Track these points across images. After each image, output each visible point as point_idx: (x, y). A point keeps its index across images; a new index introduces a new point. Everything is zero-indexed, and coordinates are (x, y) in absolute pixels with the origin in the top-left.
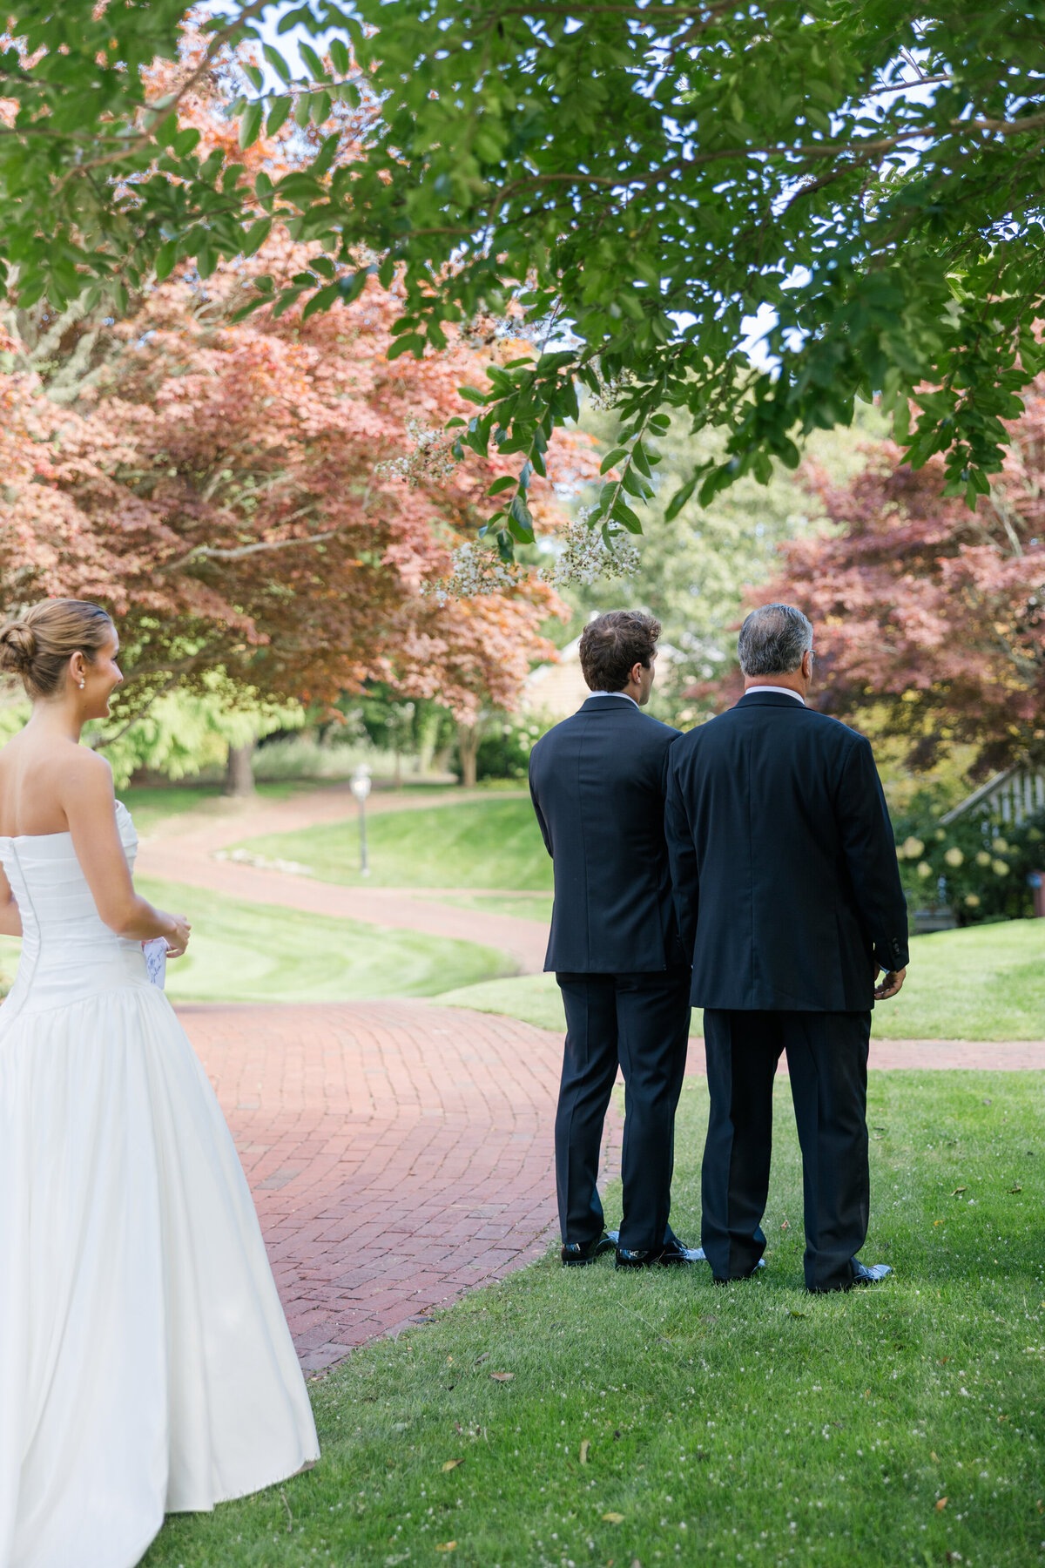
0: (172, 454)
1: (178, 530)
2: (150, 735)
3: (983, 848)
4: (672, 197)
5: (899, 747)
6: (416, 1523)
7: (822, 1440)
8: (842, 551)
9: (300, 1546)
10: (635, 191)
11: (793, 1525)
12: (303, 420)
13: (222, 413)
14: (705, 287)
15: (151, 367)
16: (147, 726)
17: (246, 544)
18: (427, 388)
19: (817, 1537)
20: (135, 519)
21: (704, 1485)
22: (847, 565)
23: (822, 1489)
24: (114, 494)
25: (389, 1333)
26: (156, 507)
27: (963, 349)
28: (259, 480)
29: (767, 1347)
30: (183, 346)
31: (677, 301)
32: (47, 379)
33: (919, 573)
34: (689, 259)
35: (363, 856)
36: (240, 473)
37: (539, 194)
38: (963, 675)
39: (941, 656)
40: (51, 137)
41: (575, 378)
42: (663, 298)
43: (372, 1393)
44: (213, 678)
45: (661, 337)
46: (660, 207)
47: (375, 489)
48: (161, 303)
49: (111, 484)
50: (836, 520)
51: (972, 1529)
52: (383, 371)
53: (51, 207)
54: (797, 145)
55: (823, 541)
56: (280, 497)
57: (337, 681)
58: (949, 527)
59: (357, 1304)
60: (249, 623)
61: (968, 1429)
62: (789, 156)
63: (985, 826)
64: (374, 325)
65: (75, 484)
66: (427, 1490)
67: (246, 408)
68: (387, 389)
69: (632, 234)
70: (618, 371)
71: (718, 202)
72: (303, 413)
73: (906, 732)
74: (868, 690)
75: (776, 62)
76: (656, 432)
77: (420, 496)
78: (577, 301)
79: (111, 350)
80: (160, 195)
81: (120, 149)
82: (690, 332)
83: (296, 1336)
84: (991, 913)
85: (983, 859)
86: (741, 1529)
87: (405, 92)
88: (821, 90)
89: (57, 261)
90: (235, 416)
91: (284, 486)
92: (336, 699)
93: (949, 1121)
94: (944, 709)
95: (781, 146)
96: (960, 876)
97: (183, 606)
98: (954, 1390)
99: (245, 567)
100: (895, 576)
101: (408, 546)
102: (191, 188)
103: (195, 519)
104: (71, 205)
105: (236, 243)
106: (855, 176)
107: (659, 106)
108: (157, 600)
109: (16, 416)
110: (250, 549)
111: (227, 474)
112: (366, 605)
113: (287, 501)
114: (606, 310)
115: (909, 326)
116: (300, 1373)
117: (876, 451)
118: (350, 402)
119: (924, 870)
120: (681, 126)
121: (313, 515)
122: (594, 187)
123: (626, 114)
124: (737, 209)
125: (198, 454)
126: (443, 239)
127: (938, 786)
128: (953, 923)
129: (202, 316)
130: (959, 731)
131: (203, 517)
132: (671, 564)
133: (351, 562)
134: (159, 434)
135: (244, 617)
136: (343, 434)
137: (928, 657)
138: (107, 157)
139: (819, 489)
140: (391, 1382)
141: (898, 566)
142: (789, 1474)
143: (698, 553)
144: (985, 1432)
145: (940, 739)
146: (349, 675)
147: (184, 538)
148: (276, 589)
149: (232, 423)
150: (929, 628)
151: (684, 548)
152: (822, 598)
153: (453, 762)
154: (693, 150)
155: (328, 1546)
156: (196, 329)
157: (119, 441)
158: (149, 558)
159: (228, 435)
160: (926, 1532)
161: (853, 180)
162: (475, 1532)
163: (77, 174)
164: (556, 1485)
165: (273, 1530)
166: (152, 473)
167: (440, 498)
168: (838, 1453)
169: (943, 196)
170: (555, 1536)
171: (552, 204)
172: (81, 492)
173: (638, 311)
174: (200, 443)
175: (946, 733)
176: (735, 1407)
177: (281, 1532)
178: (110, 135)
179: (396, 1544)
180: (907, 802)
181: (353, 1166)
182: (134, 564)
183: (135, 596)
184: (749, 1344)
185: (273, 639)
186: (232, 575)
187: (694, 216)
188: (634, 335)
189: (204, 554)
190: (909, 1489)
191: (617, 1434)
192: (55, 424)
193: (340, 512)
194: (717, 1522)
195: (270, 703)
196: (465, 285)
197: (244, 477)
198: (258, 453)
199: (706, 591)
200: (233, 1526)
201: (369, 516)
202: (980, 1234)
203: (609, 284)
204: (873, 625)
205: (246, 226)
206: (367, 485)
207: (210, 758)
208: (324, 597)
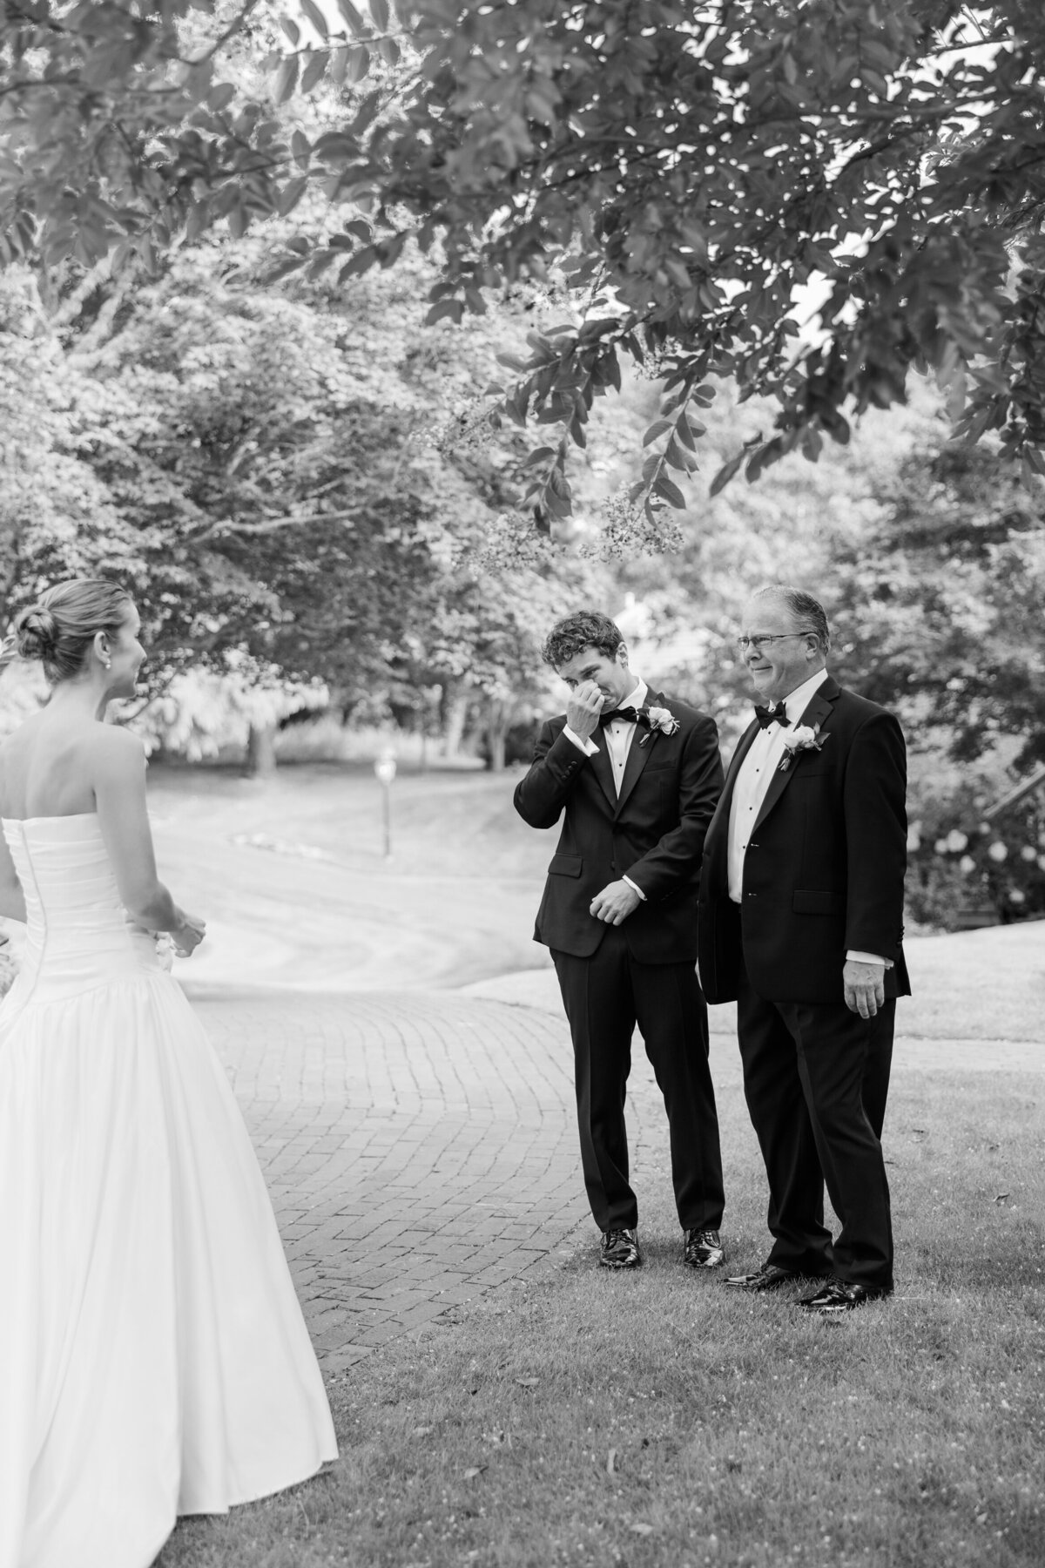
0: (198, 425)
1: (201, 503)
2: (170, 715)
3: (1028, 842)
4: (722, 161)
5: (944, 737)
6: (437, 1531)
7: (858, 1453)
8: (887, 533)
9: (316, 1553)
10: (683, 154)
11: (827, 1539)
12: (331, 392)
13: (248, 383)
14: (755, 254)
15: (175, 334)
16: (167, 705)
17: (272, 518)
18: (460, 359)
19: (852, 1552)
20: (158, 492)
21: (735, 1496)
22: (893, 547)
23: (857, 1502)
24: (136, 464)
25: (410, 1335)
26: (179, 479)
27: (1020, 321)
28: (285, 452)
29: (801, 1355)
30: (209, 312)
31: (726, 268)
32: (68, 345)
33: (967, 556)
34: (738, 225)
35: (387, 842)
36: (266, 445)
37: (584, 157)
38: (1010, 664)
39: (988, 643)
40: (81, 90)
41: (618, 346)
42: (711, 265)
43: (393, 1397)
44: (234, 656)
45: (709, 305)
46: (710, 170)
47: (405, 464)
48: (187, 268)
49: (133, 455)
50: (881, 500)
51: (1012, 1547)
52: (416, 343)
53: (80, 161)
54: (852, 109)
55: (866, 524)
56: (307, 470)
57: (363, 660)
58: (998, 510)
59: (376, 1304)
60: (272, 599)
61: (1008, 1443)
62: (844, 120)
63: (1030, 820)
64: (407, 293)
65: (95, 454)
66: (448, 1497)
67: (273, 378)
68: (418, 360)
69: (680, 199)
70: (662, 340)
71: (769, 166)
72: (332, 384)
73: (951, 721)
74: (912, 678)
75: (832, 23)
76: (701, 403)
77: (452, 472)
78: (622, 267)
79: (134, 316)
80: (192, 152)
81: (153, 103)
82: (738, 300)
83: (315, 1337)
84: (1035, 910)
85: (1029, 853)
86: (774, 1543)
87: (447, 48)
88: (877, 50)
89: (86, 217)
90: (261, 386)
91: (312, 459)
92: (362, 679)
93: (991, 1124)
94: (990, 699)
95: (835, 109)
96: (1003, 871)
97: (205, 581)
98: (995, 1402)
99: (270, 542)
100: (942, 559)
101: (438, 524)
102: (225, 144)
103: (220, 491)
104: (101, 160)
105: (270, 202)
106: (912, 141)
107: (710, 67)
108: (179, 575)
109: (36, 383)
110: (276, 523)
111: (253, 446)
112: (395, 583)
113: (314, 475)
114: (651, 278)
115: (966, 298)
116: (319, 1374)
117: (923, 430)
118: (381, 373)
119: (967, 864)
120: (732, 88)
121: (341, 489)
122: (641, 149)
123: (675, 74)
124: (788, 175)
125: (223, 425)
126: (484, 203)
127: (982, 777)
128: (996, 919)
129: (229, 282)
130: (1005, 722)
131: (228, 490)
132: (708, 545)
133: (378, 538)
134: (183, 403)
135: (268, 593)
136: (372, 406)
137: (975, 644)
138: (138, 111)
139: (864, 469)
140: (412, 1386)
141: (944, 550)
142: (823, 1487)
143: (737, 536)
144: (1027, 1445)
145: (986, 729)
146: (376, 655)
147: (208, 512)
148: (303, 565)
149: (258, 393)
150: (976, 614)
151: (723, 529)
152: (867, 581)
153: (481, 747)
154: (744, 112)
155: (346, 1554)
156: (222, 294)
157: (141, 410)
158: (171, 532)
159: (254, 405)
160: (964, 1549)
161: (908, 145)
162: (498, 1542)
163: (108, 127)
164: (581, 1494)
165: (289, 1536)
166: (175, 443)
167: (472, 473)
168: (874, 1465)
169: (1003, 163)
170: (581, 1546)
171: (598, 167)
172: (101, 462)
173: (684, 279)
174: (225, 413)
175: (992, 723)
176: (767, 1417)
177: (298, 1538)
178: (142, 89)
179: (416, 1552)
180: (950, 794)
181: (375, 1162)
182: (156, 538)
183: (156, 570)
184: (783, 1351)
185: (298, 617)
186: (256, 550)
187: (745, 182)
188: (681, 303)
189: (228, 528)
190: (947, 1503)
191: (646, 1443)
192: (76, 392)
193: (368, 486)
194: (748, 1535)
195: (294, 682)
196: (506, 250)
197: (271, 449)
198: (284, 425)
199: (745, 574)
200: (248, 1531)
201: (400, 491)
202: (1023, 1241)
203: (655, 250)
204: (918, 610)
205: (282, 184)
206: (397, 459)
207: (230, 739)
208: (351, 573)
